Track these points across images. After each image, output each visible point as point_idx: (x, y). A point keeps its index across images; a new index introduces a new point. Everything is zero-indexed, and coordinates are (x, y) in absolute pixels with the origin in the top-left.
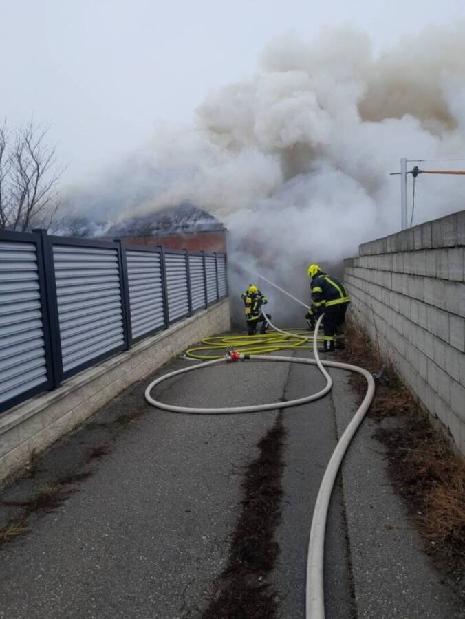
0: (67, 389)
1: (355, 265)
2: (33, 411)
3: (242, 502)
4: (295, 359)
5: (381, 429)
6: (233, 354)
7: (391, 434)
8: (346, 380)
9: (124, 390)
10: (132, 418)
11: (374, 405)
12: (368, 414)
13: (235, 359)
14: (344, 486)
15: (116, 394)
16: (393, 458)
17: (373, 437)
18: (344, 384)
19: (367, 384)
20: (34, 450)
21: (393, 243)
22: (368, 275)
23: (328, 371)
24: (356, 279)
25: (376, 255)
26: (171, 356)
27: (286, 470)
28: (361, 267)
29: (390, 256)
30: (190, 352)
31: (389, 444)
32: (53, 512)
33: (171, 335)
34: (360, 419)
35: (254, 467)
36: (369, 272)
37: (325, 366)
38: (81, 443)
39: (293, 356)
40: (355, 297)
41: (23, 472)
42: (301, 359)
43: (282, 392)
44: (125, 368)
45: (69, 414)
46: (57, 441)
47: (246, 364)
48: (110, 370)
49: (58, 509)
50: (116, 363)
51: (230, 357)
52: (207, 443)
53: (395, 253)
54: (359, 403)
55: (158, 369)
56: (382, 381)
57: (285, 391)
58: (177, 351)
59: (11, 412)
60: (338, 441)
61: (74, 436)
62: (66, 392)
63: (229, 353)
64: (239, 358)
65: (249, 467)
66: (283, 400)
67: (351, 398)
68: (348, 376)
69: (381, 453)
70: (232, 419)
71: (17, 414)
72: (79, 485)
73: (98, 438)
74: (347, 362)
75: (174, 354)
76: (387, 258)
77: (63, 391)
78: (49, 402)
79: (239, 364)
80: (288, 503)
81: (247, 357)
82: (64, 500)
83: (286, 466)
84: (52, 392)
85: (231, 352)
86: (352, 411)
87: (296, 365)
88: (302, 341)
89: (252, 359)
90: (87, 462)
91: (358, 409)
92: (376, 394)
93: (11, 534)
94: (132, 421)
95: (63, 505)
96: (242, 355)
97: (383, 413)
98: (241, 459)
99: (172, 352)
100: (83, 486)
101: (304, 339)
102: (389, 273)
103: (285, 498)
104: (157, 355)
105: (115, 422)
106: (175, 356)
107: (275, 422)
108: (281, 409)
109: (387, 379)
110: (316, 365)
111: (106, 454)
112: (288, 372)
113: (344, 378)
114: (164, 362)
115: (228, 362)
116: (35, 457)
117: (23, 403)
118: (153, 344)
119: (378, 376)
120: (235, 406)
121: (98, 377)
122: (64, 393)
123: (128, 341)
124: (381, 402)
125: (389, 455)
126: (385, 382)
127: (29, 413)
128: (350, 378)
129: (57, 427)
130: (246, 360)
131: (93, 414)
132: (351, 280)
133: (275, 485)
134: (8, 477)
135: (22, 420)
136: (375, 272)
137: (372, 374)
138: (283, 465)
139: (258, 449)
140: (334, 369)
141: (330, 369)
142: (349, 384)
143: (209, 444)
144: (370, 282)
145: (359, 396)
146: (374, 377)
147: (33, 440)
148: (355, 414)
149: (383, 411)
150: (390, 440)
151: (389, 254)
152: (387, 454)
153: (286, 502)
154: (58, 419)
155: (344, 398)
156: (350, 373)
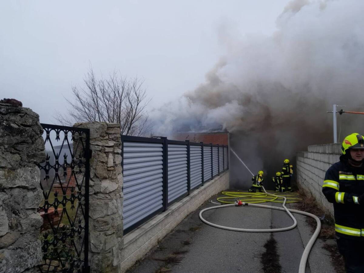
0: (170, 211)
1: (305, 157)
2: (160, 220)
3: (262, 269)
4: (273, 207)
5: (327, 245)
6: (239, 202)
7: (332, 247)
8: (304, 220)
9: (188, 216)
10: (196, 229)
11: (322, 233)
12: (319, 237)
13: (240, 205)
14: (311, 268)
15: (185, 217)
16: (335, 258)
17: (323, 248)
18: (303, 222)
19: (316, 223)
20: (159, 239)
21: (330, 149)
22: (314, 163)
23: (293, 215)
24: (305, 164)
25: (319, 153)
26: (204, 200)
27: (280, 258)
28: (309, 158)
29: (328, 155)
30: (219, 199)
31: (331, 251)
32: (177, 265)
33: (205, 189)
34: (315, 239)
35: (264, 256)
36: (315, 162)
37: (291, 212)
38: (177, 238)
39: (272, 206)
40: (305, 174)
41: (156, 248)
42: (277, 208)
43: (271, 224)
44: (188, 204)
45: (169, 224)
46: (166, 236)
47: (246, 208)
48: (184, 204)
49: (179, 264)
50: (186, 201)
51: (237, 204)
52: (238, 243)
53: (331, 154)
54: (313, 232)
55: (200, 207)
56: (324, 221)
57: (272, 223)
58: (207, 198)
59: (153, 219)
60: (304, 248)
61: (172, 235)
62: (170, 212)
63: (237, 201)
64: (242, 204)
65: (263, 255)
66: (271, 227)
67: (309, 229)
68: (305, 218)
69: (328, 255)
70: (248, 234)
71: (155, 221)
72: (184, 255)
73: (184, 237)
74: (303, 211)
75: (206, 200)
76: (327, 156)
77: (169, 212)
78: (165, 216)
79: (242, 208)
80: (285, 271)
81: (246, 205)
82: (180, 260)
83: (280, 256)
84: (164, 212)
85: (238, 201)
86: (310, 235)
87: (274, 210)
88: (276, 198)
89: (249, 205)
90: (183, 247)
91: (313, 234)
92: (322, 228)
93: (164, 271)
94: (197, 231)
95: (180, 262)
96: (244, 203)
97: (327, 237)
98: (257, 252)
99: (205, 198)
100: (186, 256)
101: (276, 197)
102: (328, 164)
103: (283, 269)
104: (199, 199)
105: (189, 230)
106: (206, 201)
107: (270, 237)
108: (272, 232)
109: (327, 221)
110: (285, 211)
111: (191, 244)
112: (271, 213)
113: (303, 219)
114: (202, 203)
115: (236, 206)
116: (159, 242)
117: (155, 216)
118: (198, 193)
119: (322, 219)
120: (247, 228)
121: (179, 208)
122: (169, 213)
123: (189, 190)
124: (325, 232)
125: (332, 256)
126: (326, 222)
127: (159, 221)
128: (306, 219)
129: (166, 229)
130: (246, 206)
131: (177, 226)
132: (302, 164)
133: (277, 264)
134: (151, 249)
135: (157, 223)
136: (319, 162)
137: (319, 217)
138: (278, 256)
139: (264, 248)
140: (296, 214)
141: (294, 214)
142: (306, 222)
143: (239, 244)
144: (315, 167)
145: (313, 228)
146: (320, 219)
147: (158, 234)
148: (312, 236)
149: (327, 236)
150: (332, 249)
151: (327, 154)
152: (331, 255)
153: (284, 271)
154: (166, 225)
155: (305, 229)
156: (305, 217)
